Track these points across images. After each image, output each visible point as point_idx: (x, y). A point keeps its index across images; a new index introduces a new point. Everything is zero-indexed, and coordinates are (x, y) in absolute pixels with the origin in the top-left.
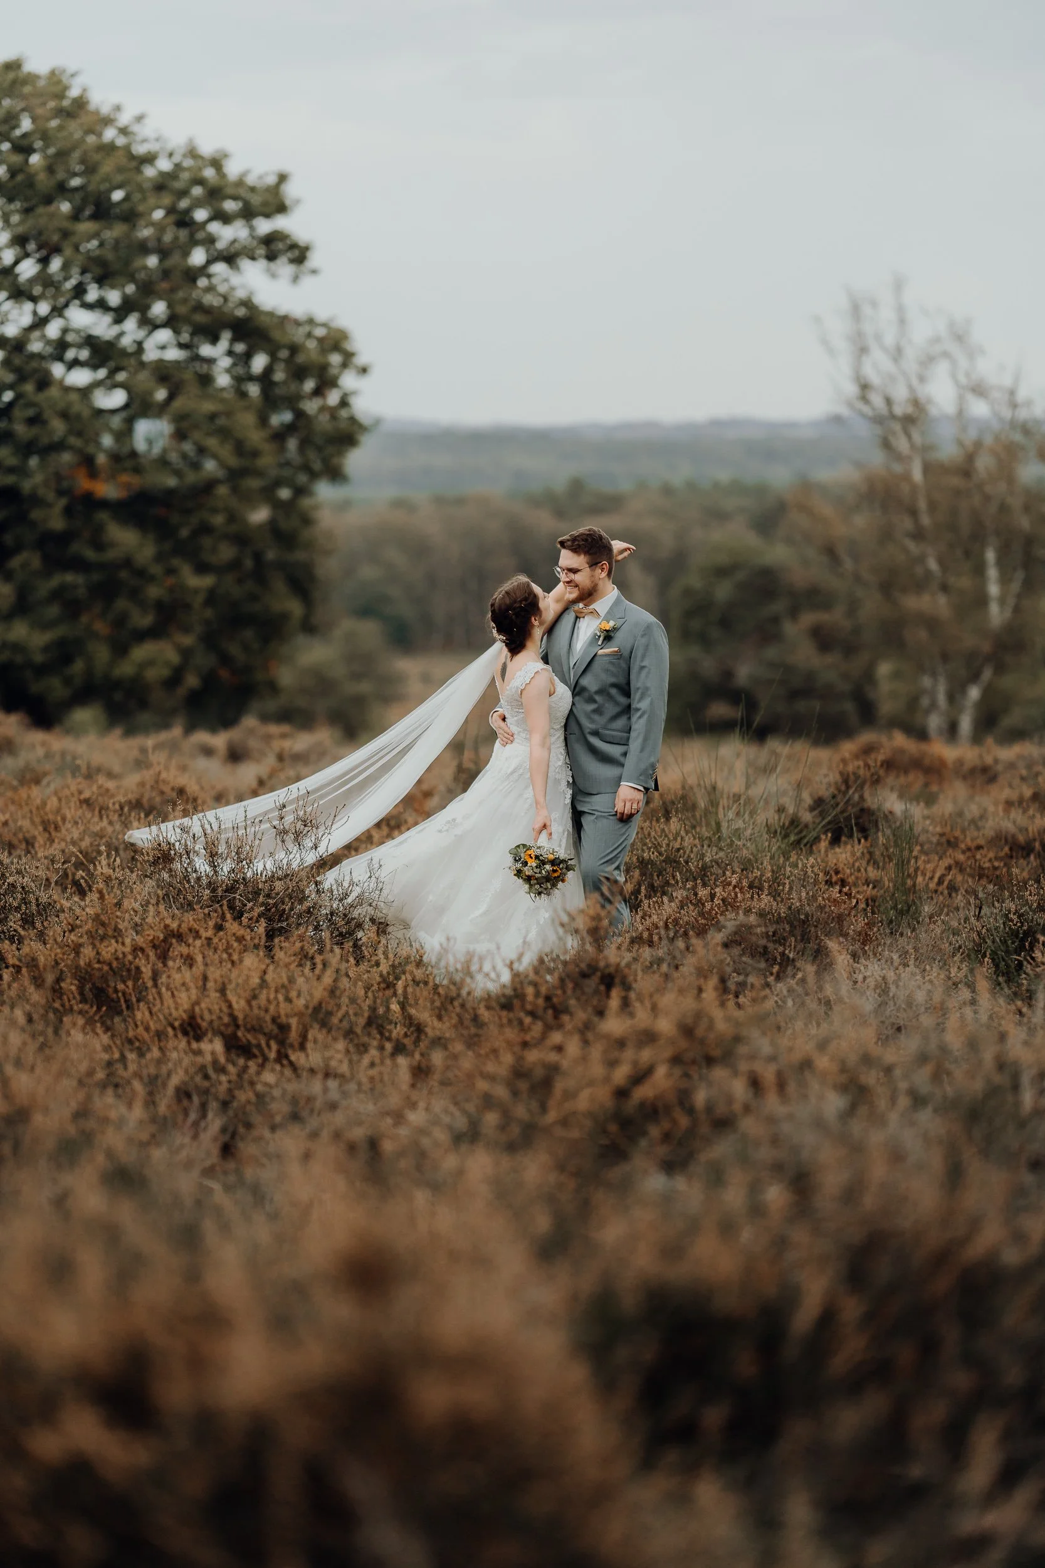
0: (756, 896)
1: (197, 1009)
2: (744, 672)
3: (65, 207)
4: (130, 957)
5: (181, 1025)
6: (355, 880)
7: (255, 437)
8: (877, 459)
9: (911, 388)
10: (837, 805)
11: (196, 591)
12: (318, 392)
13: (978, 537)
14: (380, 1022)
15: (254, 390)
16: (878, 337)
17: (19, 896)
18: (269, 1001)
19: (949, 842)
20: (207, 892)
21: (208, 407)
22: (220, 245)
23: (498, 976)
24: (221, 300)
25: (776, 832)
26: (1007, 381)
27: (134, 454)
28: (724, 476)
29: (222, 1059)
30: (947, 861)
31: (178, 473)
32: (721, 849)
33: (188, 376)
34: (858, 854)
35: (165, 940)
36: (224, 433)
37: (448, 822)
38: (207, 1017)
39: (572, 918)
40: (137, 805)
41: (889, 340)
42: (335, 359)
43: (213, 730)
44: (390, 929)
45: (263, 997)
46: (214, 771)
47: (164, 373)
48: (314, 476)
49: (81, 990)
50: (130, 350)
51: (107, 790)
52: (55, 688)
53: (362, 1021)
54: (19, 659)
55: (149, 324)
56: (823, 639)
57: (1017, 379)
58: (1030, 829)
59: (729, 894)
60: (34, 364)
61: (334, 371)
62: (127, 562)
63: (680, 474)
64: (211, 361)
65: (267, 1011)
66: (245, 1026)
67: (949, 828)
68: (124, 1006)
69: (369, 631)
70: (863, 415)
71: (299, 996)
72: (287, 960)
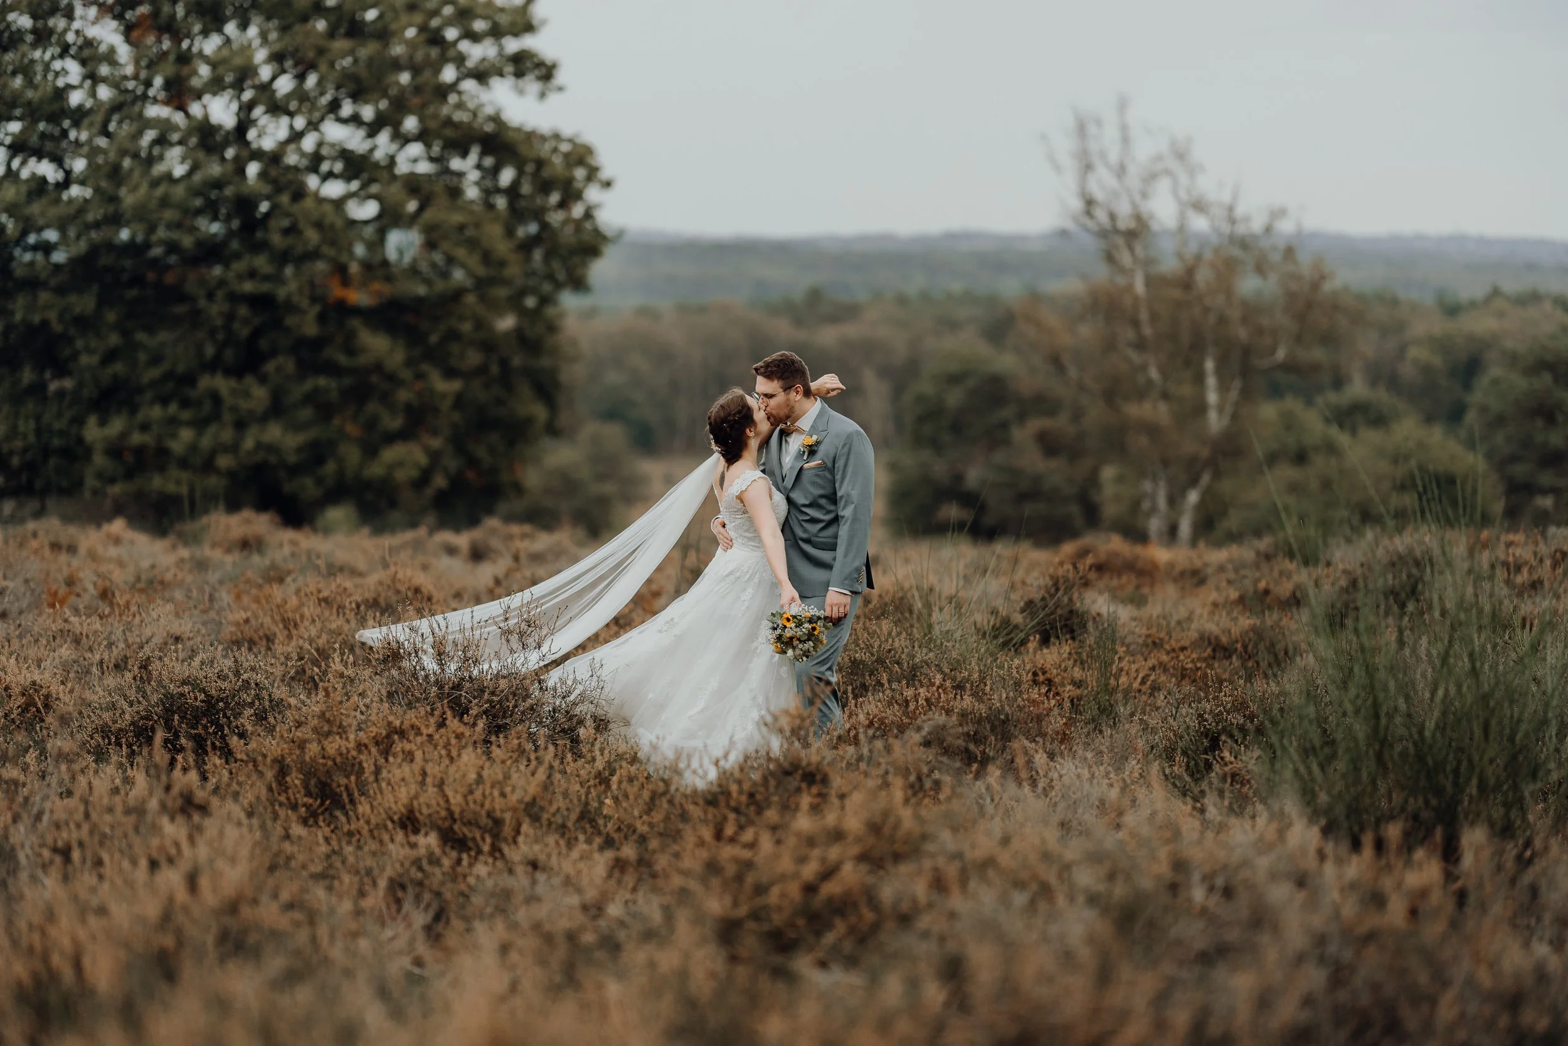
0: (958, 697)
1: (415, 803)
2: (974, 476)
3: (321, 25)
4: (354, 753)
5: (400, 819)
6: (579, 679)
7: (503, 248)
8: (1101, 273)
9: (1134, 205)
10: (1046, 606)
11: (444, 396)
12: (563, 205)
13: (1198, 346)
14: (591, 816)
15: (501, 202)
16: (1103, 155)
17: (253, 692)
18: (484, 795)
19: (1154, 643)
20: (435, 689)
21: (457, 218)
22: (470, 64)
23: (706, 773)
24: (471, 115)
25: (985, 634)
26: (1226, 197)
27: (385, 263)
28: (957, 286)
29: (437, 851)
30: (1152, 662)
31: (428, 282)
32: (930, 650)
33: (438, 188)
34: (1065, 655)
35: (388, 736)
36: (473, 244)
37: (667, 622)
38: (425, 811)
39: (776, 718)
40: (374, 604)
41: (1114, 157)
42: (580, 173)
43: (457, 530)
44: (611, 726)
45: (478, 794)
46: (456, 570)
47: (414, 185)
48: (559, 286)
49: (306, 786)
50: (383, 163)
51: (345, 589)
52: (308, 487)
53: (574, 816)
54: (273, 459)
55: (402, 139)
56: (1049, 445)
57: (1235, 196)
58: (1233, 631)
59: (933, 694)
60: (290, 176)
61: (578, 185)
62: (378, 367)
63: (916, 283)
64: (460, 175)
65: (482, 805)
66: (461, 819)
67: (1154, 630)
68: (347, 800)
69: (614, 434)
70: (1087, 230)
71: (513, 791)
72: (504, 757)
